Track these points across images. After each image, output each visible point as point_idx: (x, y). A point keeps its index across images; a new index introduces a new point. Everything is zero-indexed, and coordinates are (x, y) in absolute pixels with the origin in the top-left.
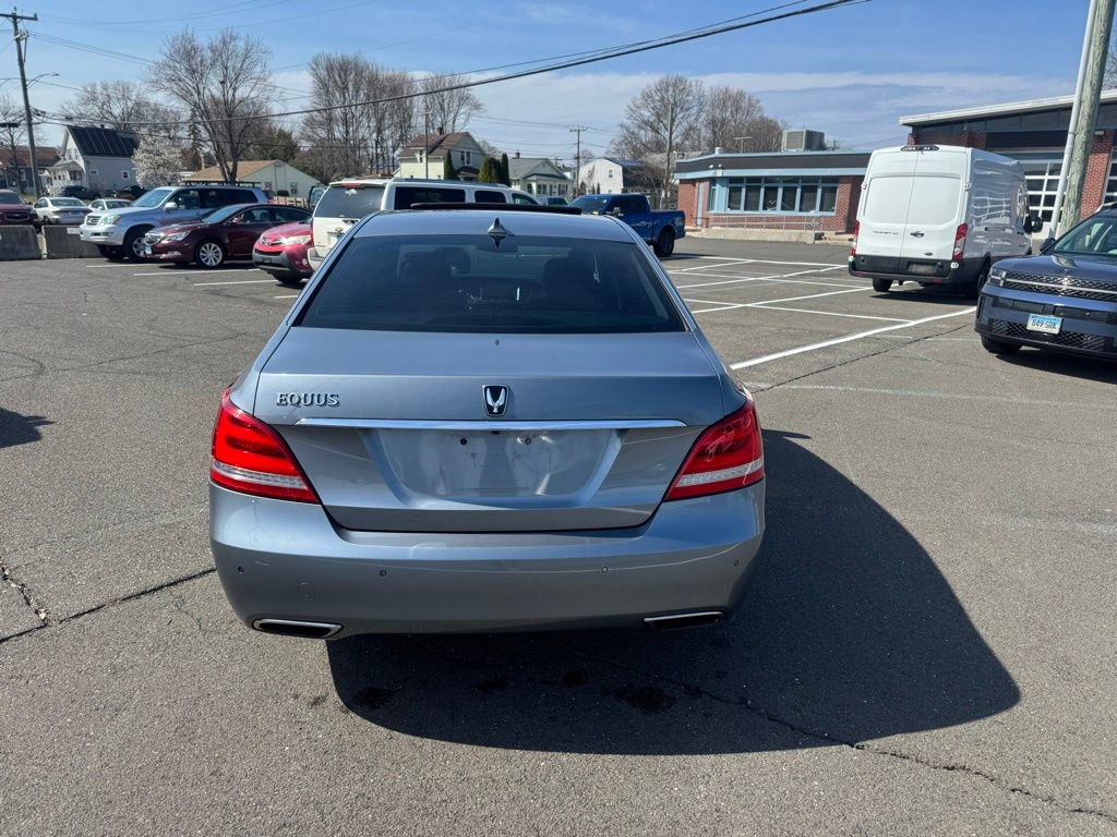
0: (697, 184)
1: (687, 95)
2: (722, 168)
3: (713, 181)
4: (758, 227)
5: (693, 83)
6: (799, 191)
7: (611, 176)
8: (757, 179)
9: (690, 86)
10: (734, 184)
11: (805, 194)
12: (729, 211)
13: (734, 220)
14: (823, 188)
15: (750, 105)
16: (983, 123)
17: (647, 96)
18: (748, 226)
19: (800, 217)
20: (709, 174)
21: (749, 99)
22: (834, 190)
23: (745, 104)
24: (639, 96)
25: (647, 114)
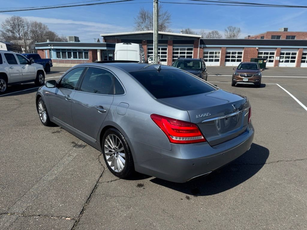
0: (44, 51)
1: (23, 22)
2: (53, 46)
3: (50, 50)
4: (69, 63)
5: (24, 19)
6: (78, 53)
7: (2, 47)
8: (65, 50)
9: (23, 20)
10: (58, 51)
11: (79, 54)
12: (57, 59)
13: (59, 61)
14: (84, 52)
15: (44, 27)
16: (119, 37)
17: (8, 22)
18: (66, 63)
19: (79, 60)
20: (49, 47)
21: (44, 25)
22: (87, 53)
23: (43, 27)
24: (5, 22)
25: (9, 28)
